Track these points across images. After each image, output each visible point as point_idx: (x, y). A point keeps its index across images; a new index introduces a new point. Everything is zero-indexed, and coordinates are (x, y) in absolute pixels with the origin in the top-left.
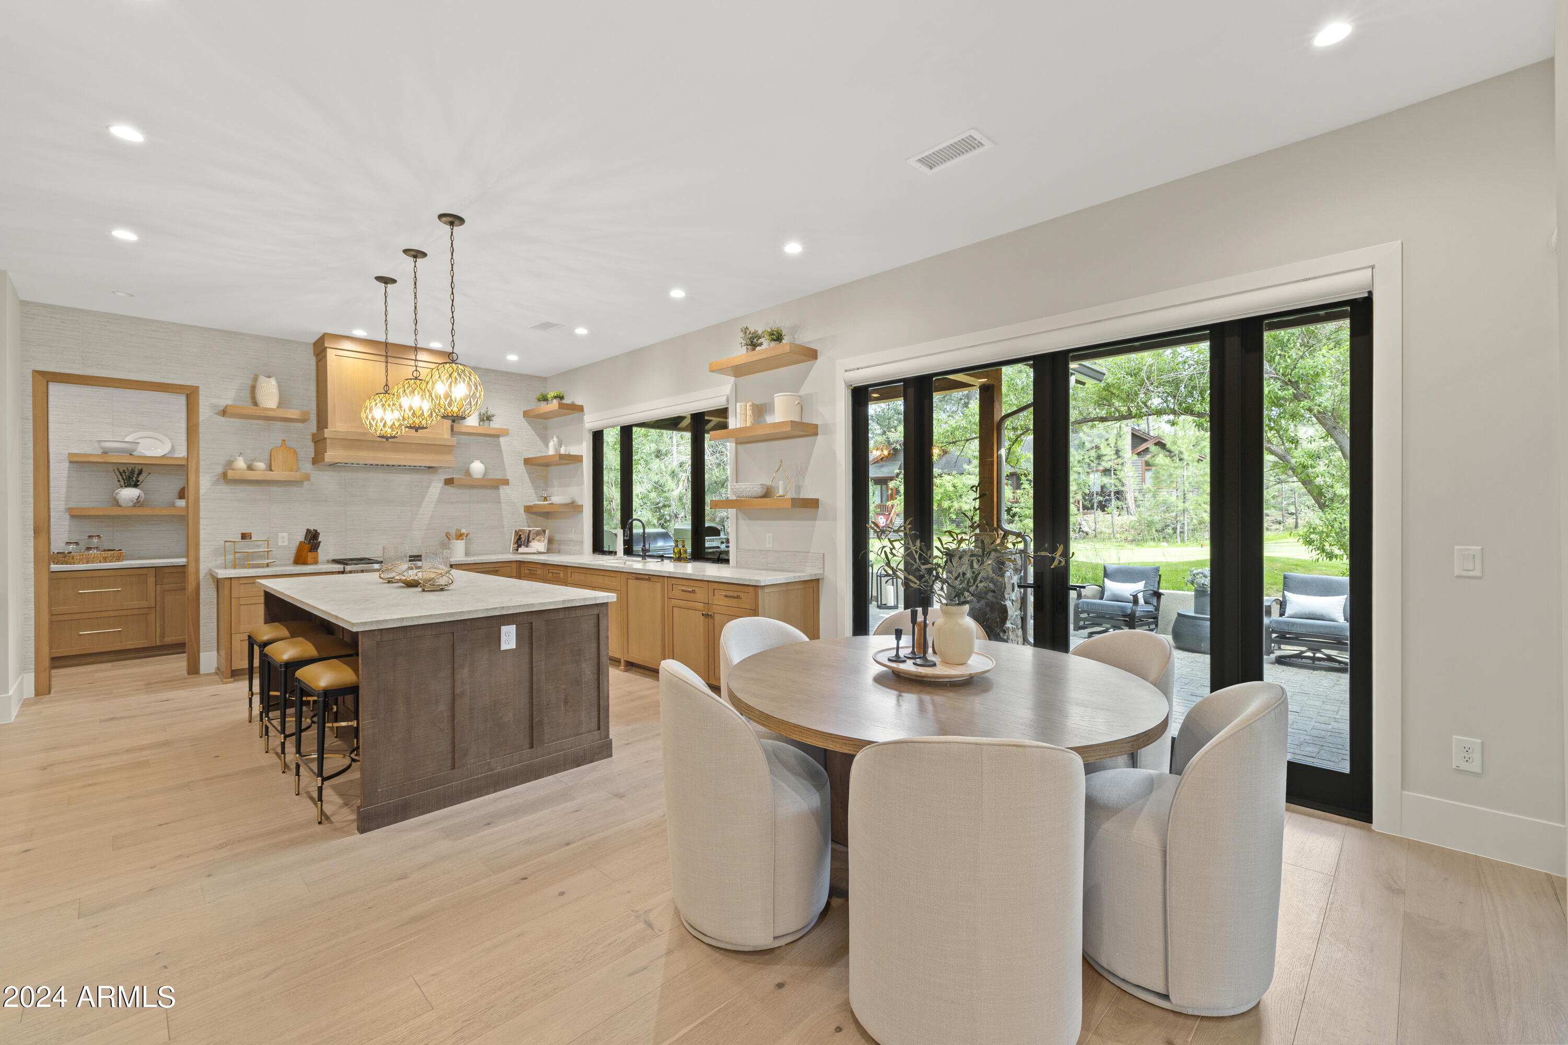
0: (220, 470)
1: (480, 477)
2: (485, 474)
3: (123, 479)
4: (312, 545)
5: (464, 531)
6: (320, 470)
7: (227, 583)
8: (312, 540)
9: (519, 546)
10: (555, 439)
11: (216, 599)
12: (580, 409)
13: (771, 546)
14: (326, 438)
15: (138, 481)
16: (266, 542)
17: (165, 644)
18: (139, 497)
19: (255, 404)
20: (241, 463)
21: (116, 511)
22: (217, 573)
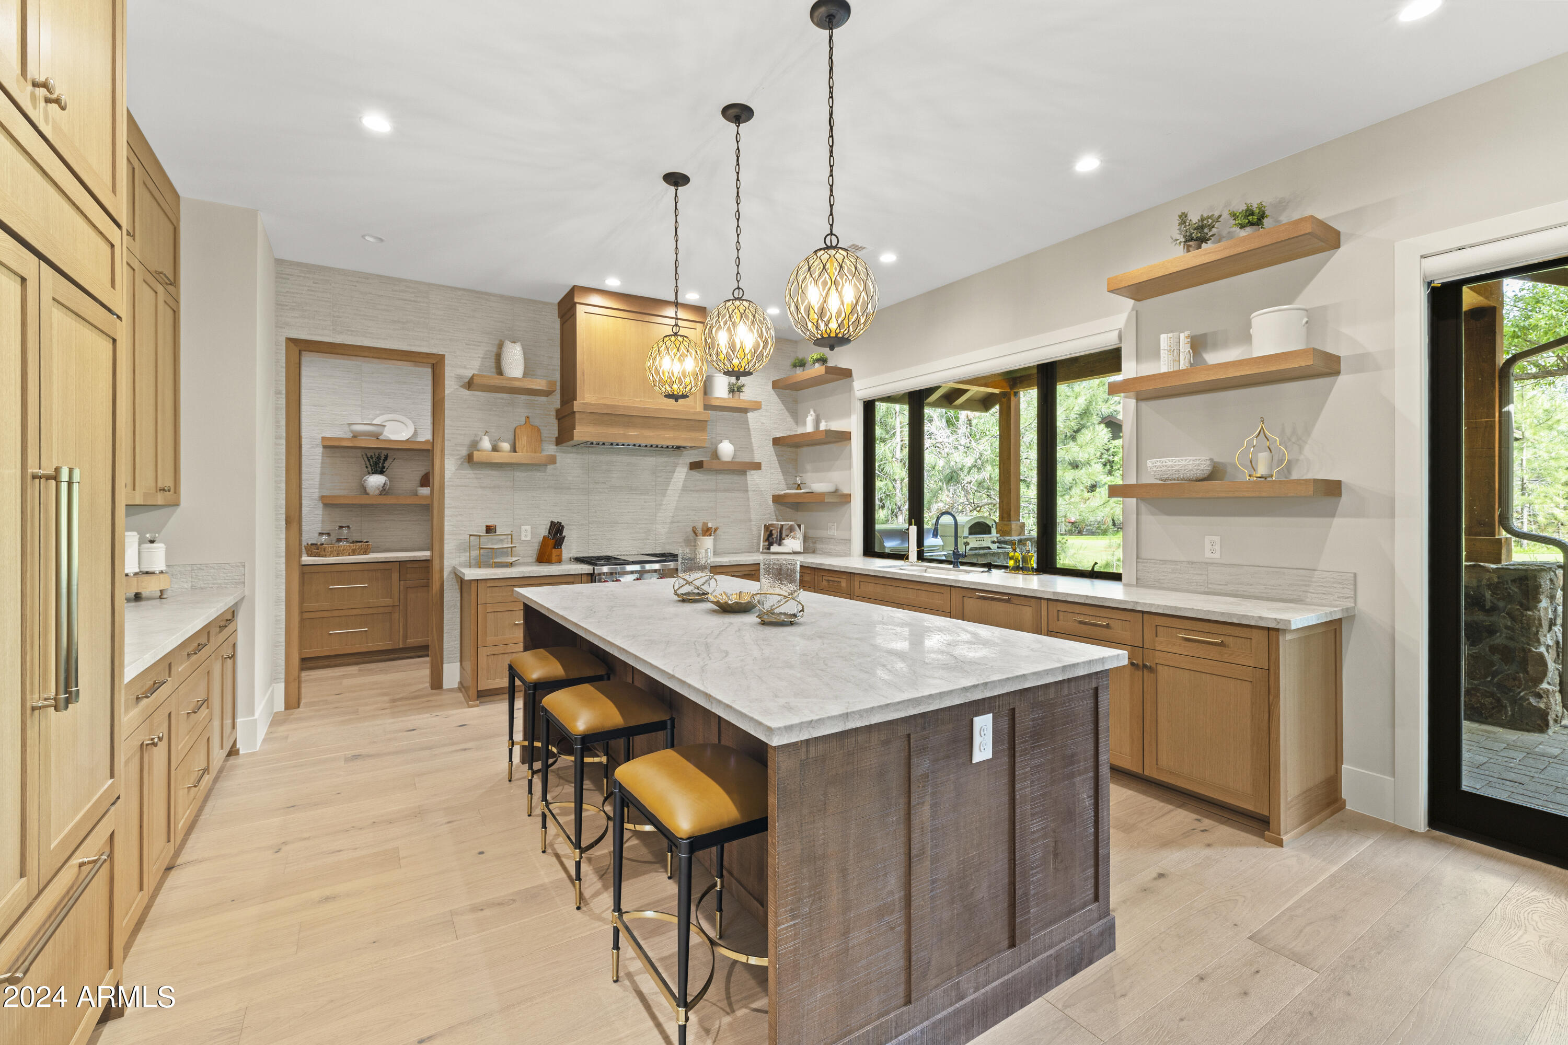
0: (464, 452)
1: (729, 459)
2: (734, 457)
3: (370, 465)
4: (557, 541)
5: (710, 525)
6: (564, 452)
7: (474, 585)
8: (556, 533)
9: (771, 544)
10: (812, 412)
11: (459, 601)
12: (847, 374)
13: (1217, 555)
14: (575, 412)
15: (384, 467)
16: (510, 536)
17: (408, 646)
18: (384, 484)
19: (500, 372)
20: (486, 444)
21: (365, 500)
22: (464, 574)
